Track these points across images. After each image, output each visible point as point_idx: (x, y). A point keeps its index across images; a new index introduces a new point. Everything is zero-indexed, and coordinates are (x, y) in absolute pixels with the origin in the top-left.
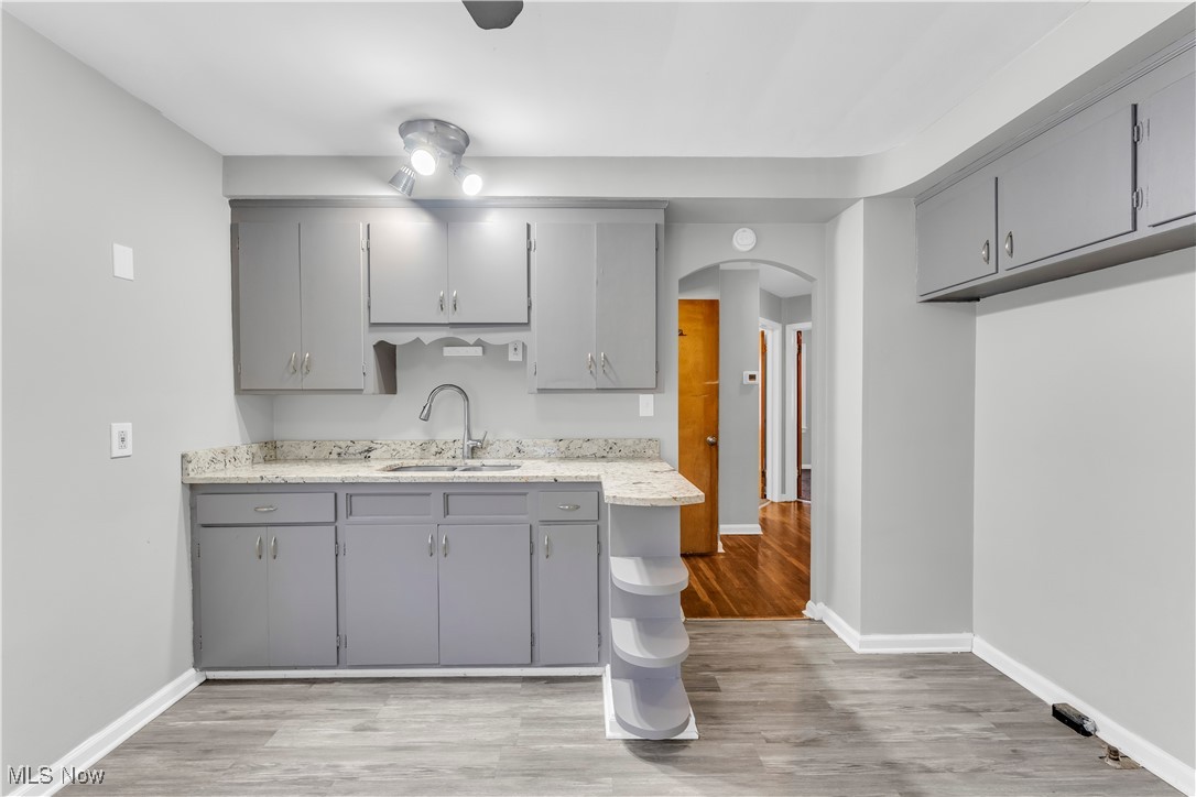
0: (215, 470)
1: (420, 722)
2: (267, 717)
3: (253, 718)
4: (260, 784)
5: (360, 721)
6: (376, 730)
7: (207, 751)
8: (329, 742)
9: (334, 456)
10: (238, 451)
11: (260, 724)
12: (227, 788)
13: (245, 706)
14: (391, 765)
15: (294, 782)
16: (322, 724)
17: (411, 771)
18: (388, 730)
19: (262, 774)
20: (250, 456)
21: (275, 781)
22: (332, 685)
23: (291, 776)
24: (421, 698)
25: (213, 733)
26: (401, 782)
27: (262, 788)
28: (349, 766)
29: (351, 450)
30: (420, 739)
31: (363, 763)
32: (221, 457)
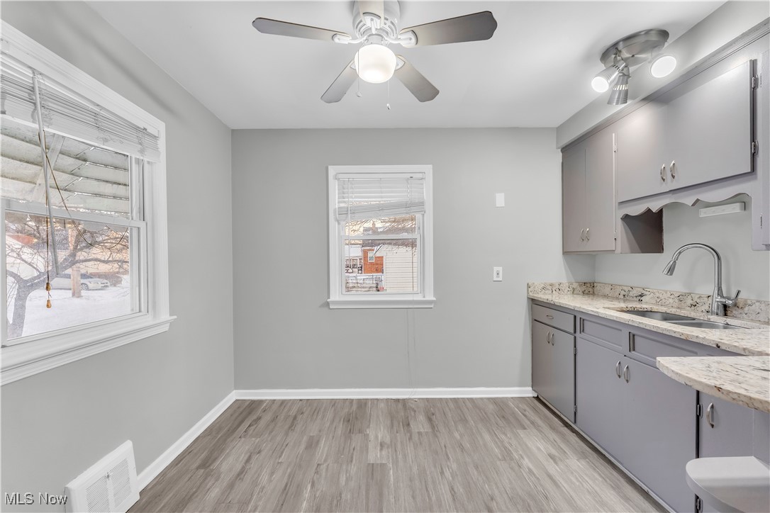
0: (545, 294)
1: (578, 481)
2: (532, 423)
3: (529, 420)
4: (498, 438)
5: (556, 454)
6: (556, 463)
7: (503, 417)
8: (534, 449)
9: (621, 296)
10: (561, 285)
11: (526, 422)
12: (491, 431)
13: (533, 414)
14: (538, 478)
15: (505, 448)
16: (542, 441)
17: (540, 488)
18: (560, 469)
19: (503, 437)
20: (571, 289)
21: (502, 442)
22: (571, 433)
23: (507, 445)
24: (600, 475)
25: (513, 414)
26: (530, 486)
27: (497, 440)
28: (526, 462)
29: (631, 294)
30: (565, 485)
31: (531, 466)
32: (550, 288)
